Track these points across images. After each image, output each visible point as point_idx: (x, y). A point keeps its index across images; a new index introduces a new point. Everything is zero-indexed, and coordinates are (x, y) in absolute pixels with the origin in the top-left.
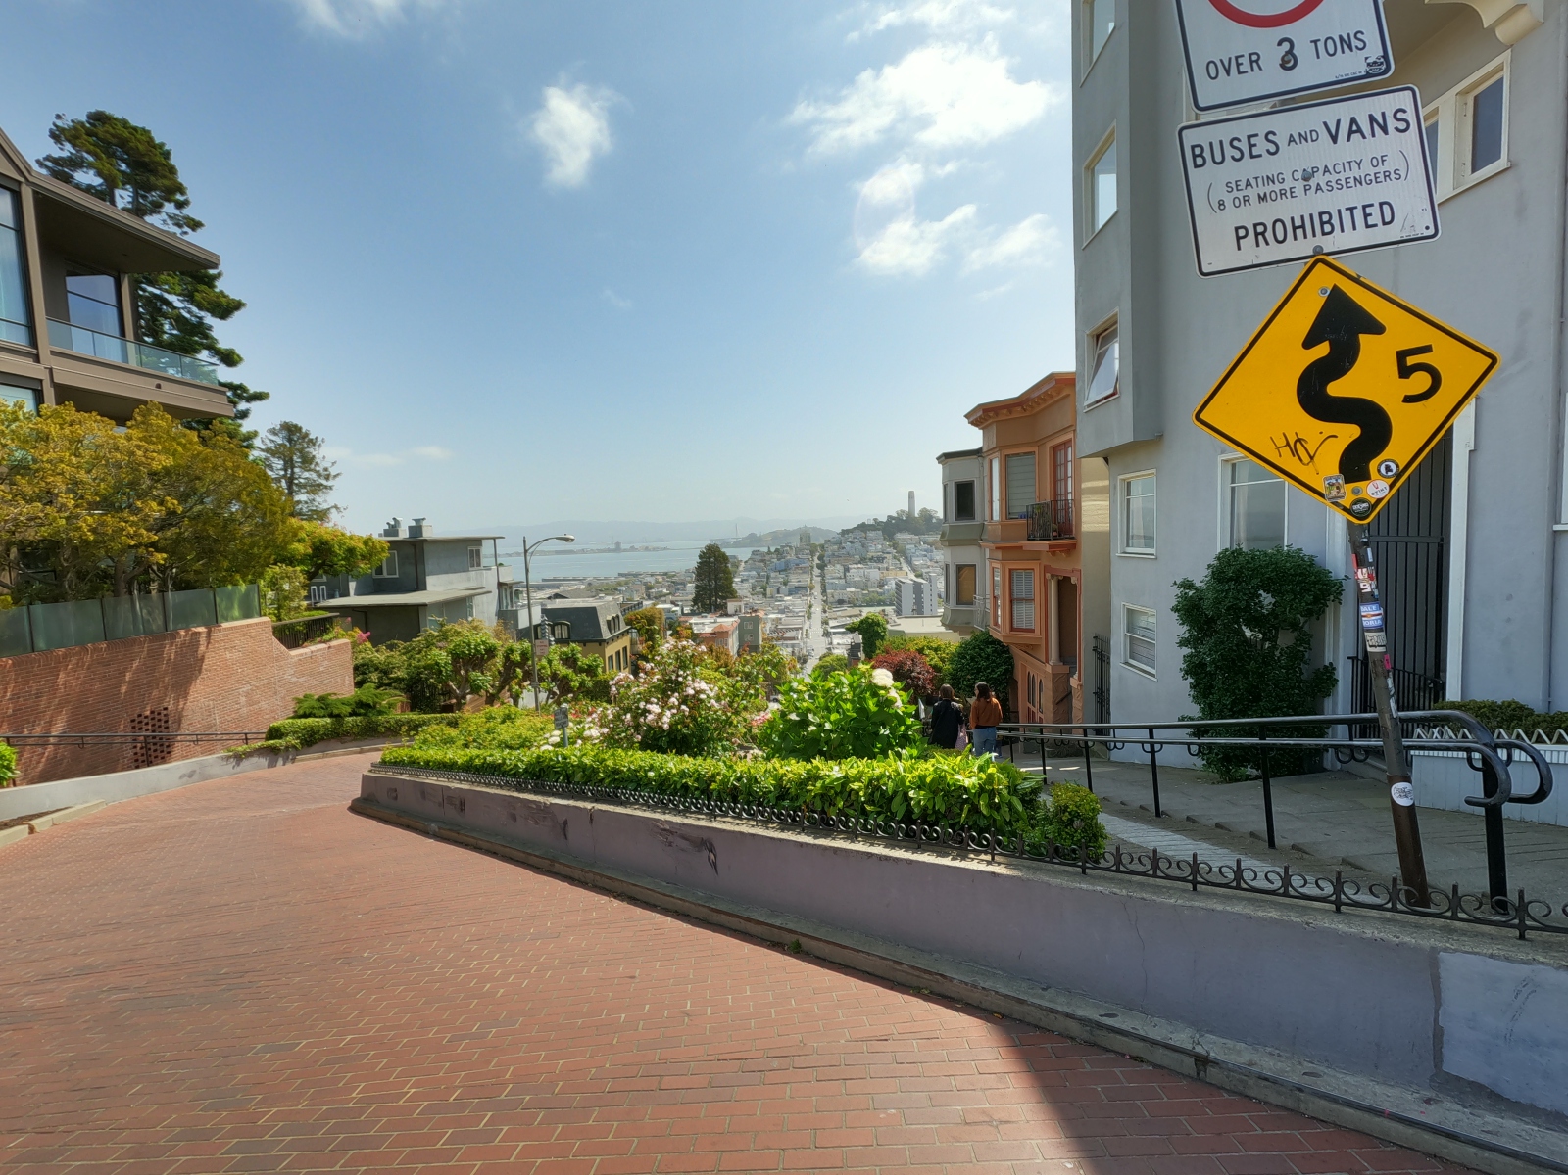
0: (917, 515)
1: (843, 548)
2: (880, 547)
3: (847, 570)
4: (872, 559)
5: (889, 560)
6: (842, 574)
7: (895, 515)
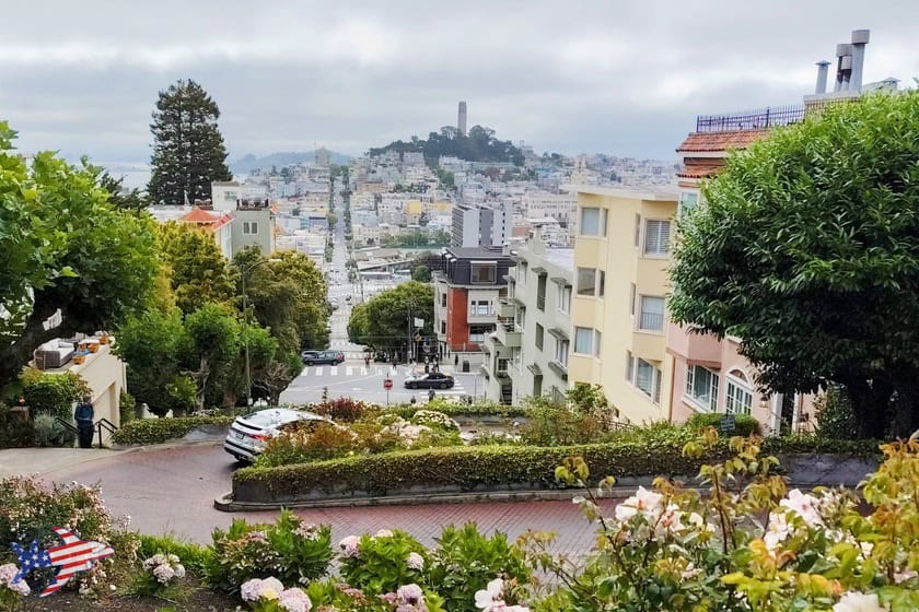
0: (467, 135)
1: (374, 172)
2: (421, 172)
3: (378, 199)
4: (410, 189)
5: (433, 192)
6: (373, 204)
7: (440, 133)
